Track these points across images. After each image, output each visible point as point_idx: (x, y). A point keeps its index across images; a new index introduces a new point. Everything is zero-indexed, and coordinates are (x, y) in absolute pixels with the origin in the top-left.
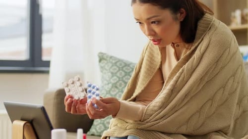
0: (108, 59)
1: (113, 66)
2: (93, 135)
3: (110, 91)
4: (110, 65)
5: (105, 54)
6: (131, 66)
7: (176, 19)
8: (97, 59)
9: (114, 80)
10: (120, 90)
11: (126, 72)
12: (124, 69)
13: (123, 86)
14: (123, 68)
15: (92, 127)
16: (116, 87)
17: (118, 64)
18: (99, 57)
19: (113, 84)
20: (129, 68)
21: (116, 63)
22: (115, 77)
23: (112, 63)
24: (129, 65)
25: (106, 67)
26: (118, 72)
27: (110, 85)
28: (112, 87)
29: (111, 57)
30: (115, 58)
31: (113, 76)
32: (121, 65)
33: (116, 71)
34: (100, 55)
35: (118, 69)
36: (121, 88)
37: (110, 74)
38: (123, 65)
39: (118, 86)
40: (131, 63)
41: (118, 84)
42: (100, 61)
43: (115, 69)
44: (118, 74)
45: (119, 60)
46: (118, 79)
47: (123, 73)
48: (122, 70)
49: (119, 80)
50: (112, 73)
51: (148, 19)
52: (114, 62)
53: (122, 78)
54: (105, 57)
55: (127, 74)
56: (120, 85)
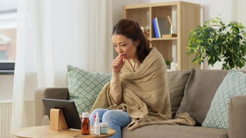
0: (74, 69)
3: (77, 90)
5: (72, 66)
6: (89, 74)
7: (134, 44)
9: (79, 83)
14: (84, 75)
16: (81, 87)
17: (81, 73)
18: (68, 68)
22: (80, 81)
24: (87, 74)
25: (73, 75)
27: (77, 86)
28: (79, 87)
29: (76, 68)
30: (79, 69)
31: (78, 81)
33: (80, 77)
36: (84, 88)
37: (76, 79)
38: (84, 73)
40: (89, 72)
41: (82, 85)
42: (68, 71)
44: (82, 79)
45: (81, 70)
47: (85, 79)
48: (84, 77)
49: (83, 83)
50: (78, 79)
51: (120, 43)
52: (78, 71)
53: (85, 82)
54: (72, 68)
55: (87, 79)
56: (84, 86)
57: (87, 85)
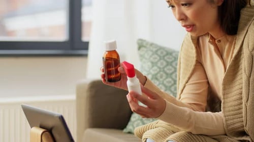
0: (148, 46)
1: (153, 54)
2: (130, 133)
4: (150, 53)
5: (145, 41)
6: (174, 54)
8: (136, 46)
10: (161, 82)
11: (167, 62)
12: (166, 58)
13: (164, 78)
14: (164, 56)
15: (130, 123)
16: (156, 79)
17: (159, 53)
18: (138, 44)
19: (153, 76)
20: (171, 57)
21: (157, 51)
22: (155, 68)
23: (152, 51)
24: (171, 54)
25: (146, 56)
26: (158, 61)
29: (152, 44)
30: (156, 46)
31: (153, 66)
32: (162, 53)
33: (156, 60)
34: (140, 42)
35: (158, 58)
36: (161, 80)
37: (150, 64)
38: (165, 53)
39: (159, 78)
40: (174, 52)
41: (159, 75)
42: (139, 48)
43: (156, 58)
44: (159, 64)
45: (161, 48)
46: (158, 70)
47: (165, 63)
48: (164, 59)
49: (160, 71)
50: (152, 63)
52: (154, 50)
53: (164, 68)
54: (144, 44)
55: (168, 64)
56: (161, 77)
57: (167, 74)
